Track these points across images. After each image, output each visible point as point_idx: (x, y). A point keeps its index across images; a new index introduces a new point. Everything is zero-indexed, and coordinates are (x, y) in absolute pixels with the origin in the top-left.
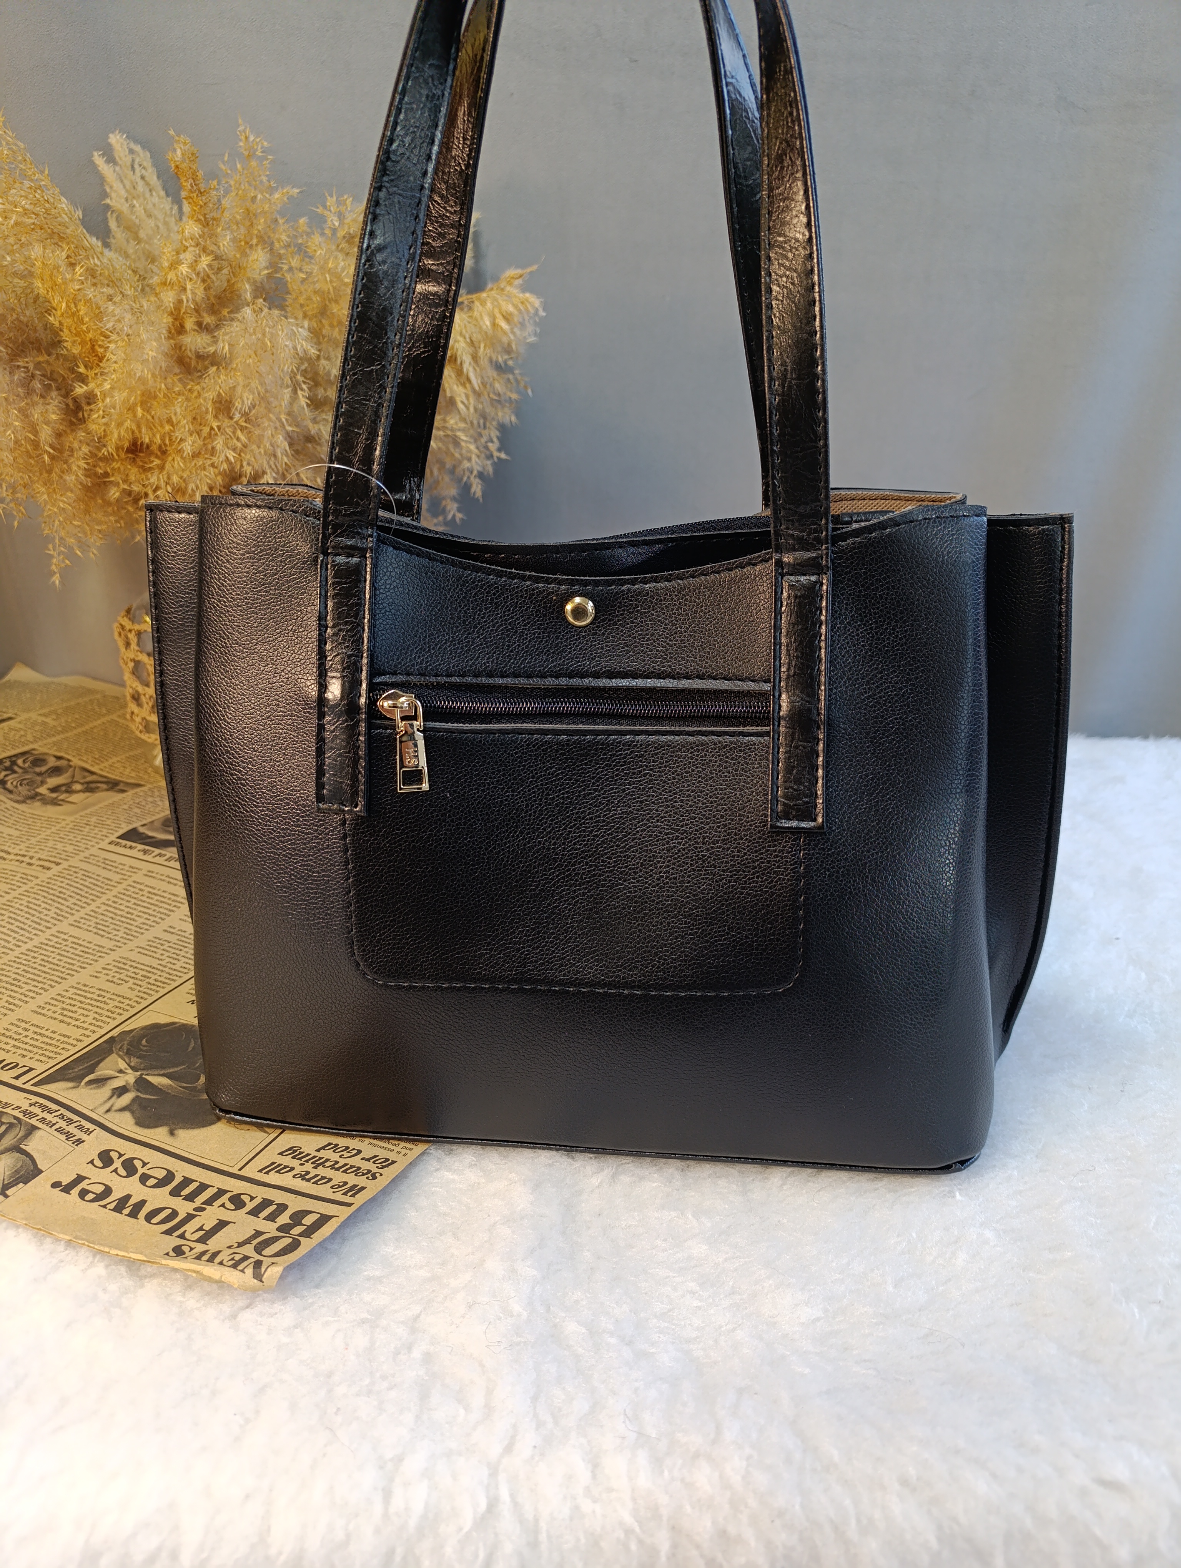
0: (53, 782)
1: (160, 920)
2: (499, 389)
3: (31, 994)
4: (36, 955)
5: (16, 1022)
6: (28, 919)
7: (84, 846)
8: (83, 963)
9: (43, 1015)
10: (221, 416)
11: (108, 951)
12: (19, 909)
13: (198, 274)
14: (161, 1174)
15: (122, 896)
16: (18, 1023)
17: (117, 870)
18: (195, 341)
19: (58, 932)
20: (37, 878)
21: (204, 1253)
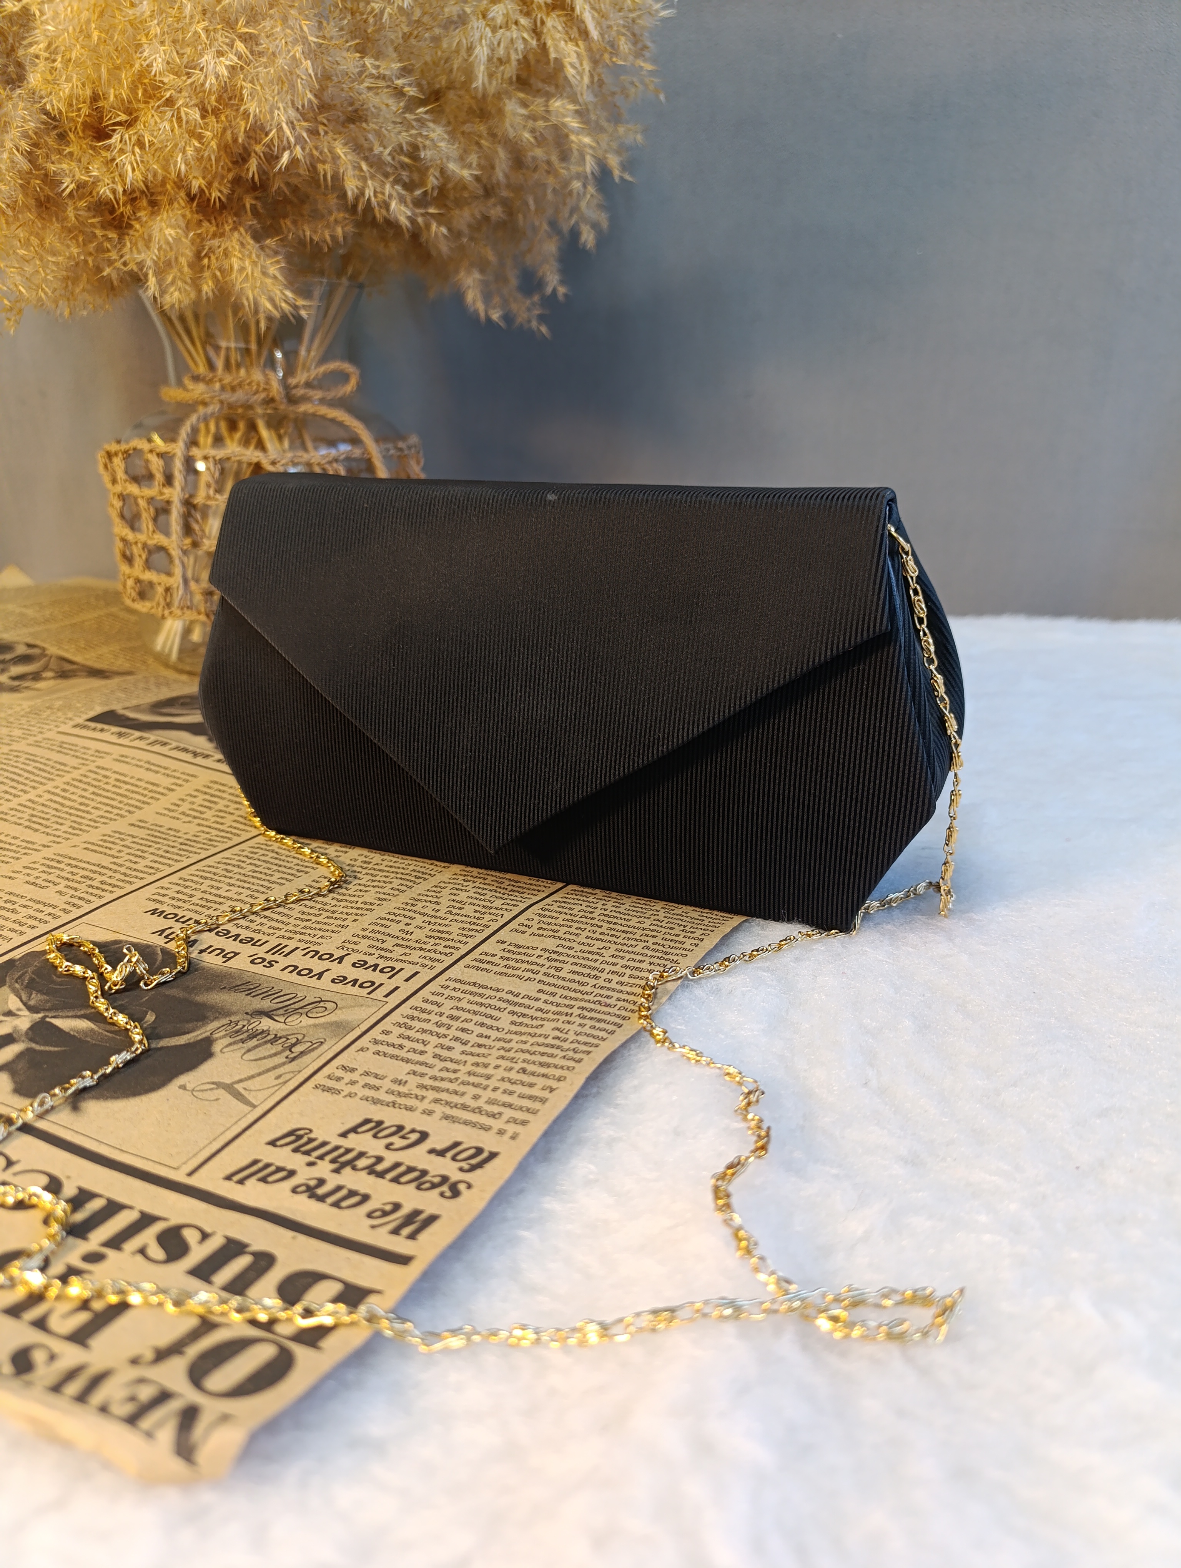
7: (38, 730)
15: (77, 784)
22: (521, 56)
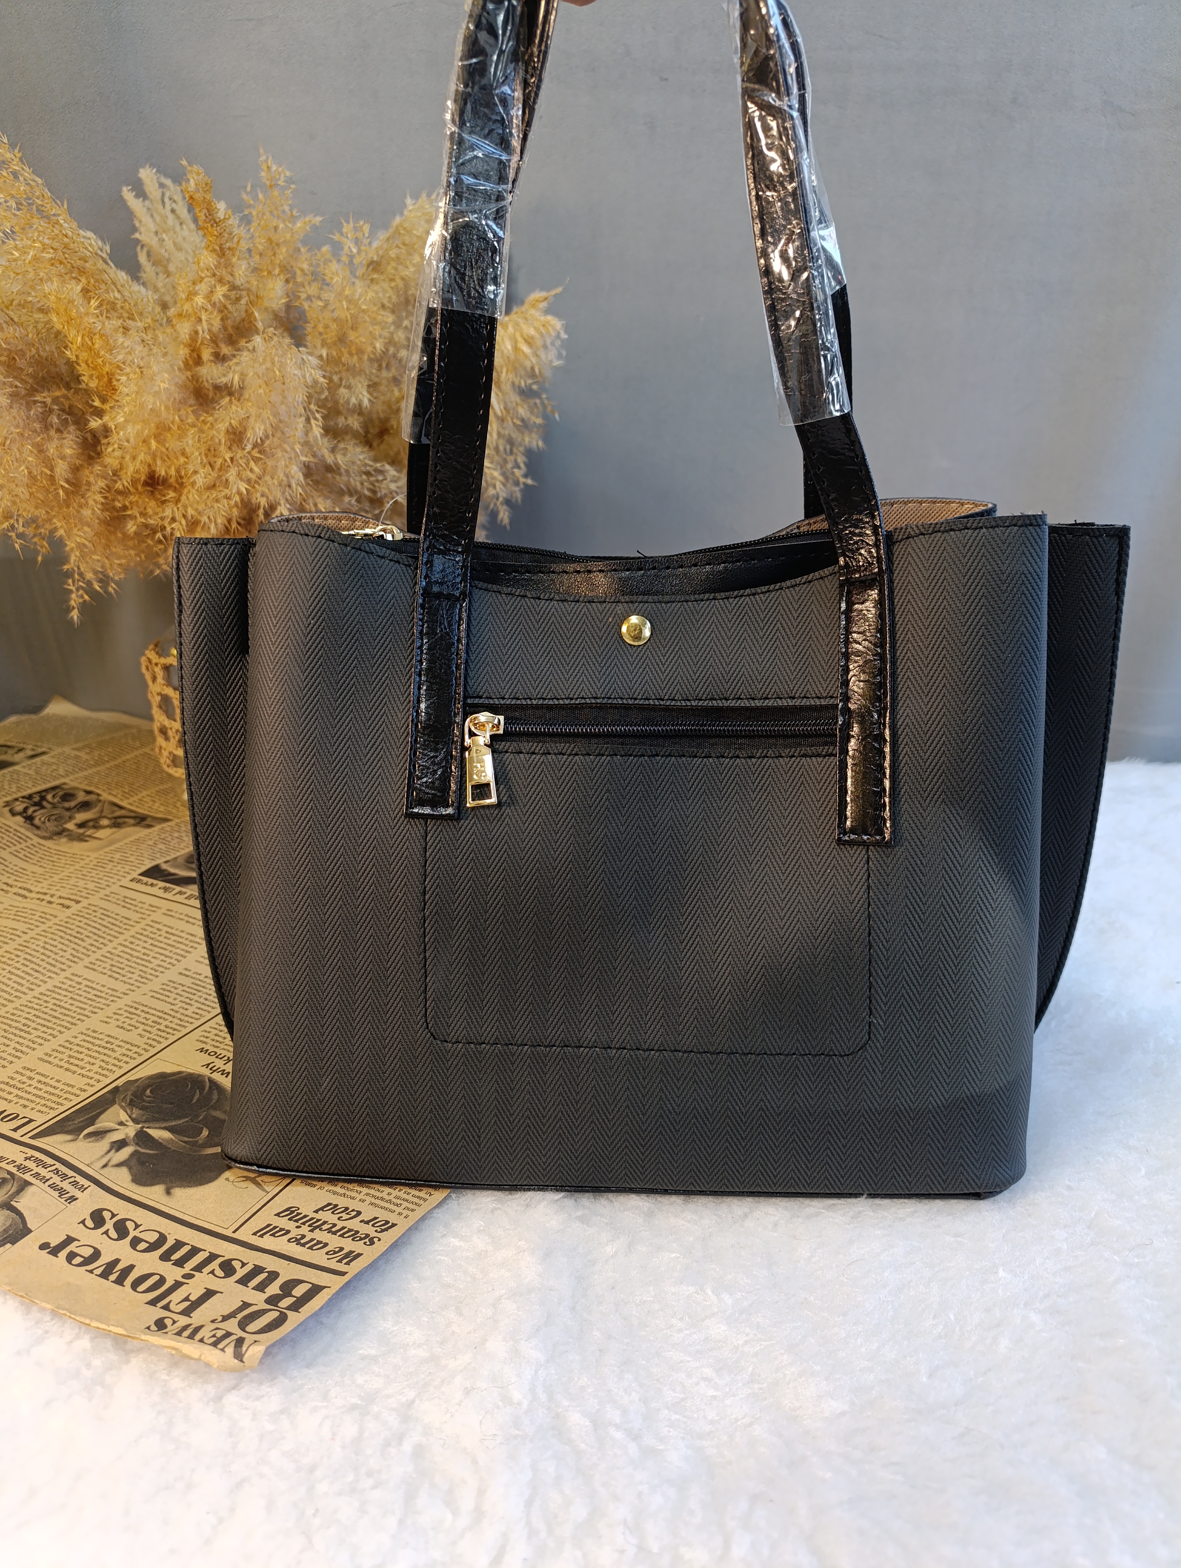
0: (81, 817)
1: (176, 962)
2: (523, 414)
3: (40, 1041)
4: (48, 999)
5: (21, 1070)
6: (43, 960)
7: (106, 883)
8: (95, 1007)
9: (50, 1063)
10: (234, 448)
11: (121, 995)
12: (35, 950)
13: (214, 305)
14: (153, 1237)
15: (140, 937)
16: (24, 1072)
17: (137, 909)
18: (211, 373)
19: (73, 974)
20: (56, 917)
21: (185, 1328)
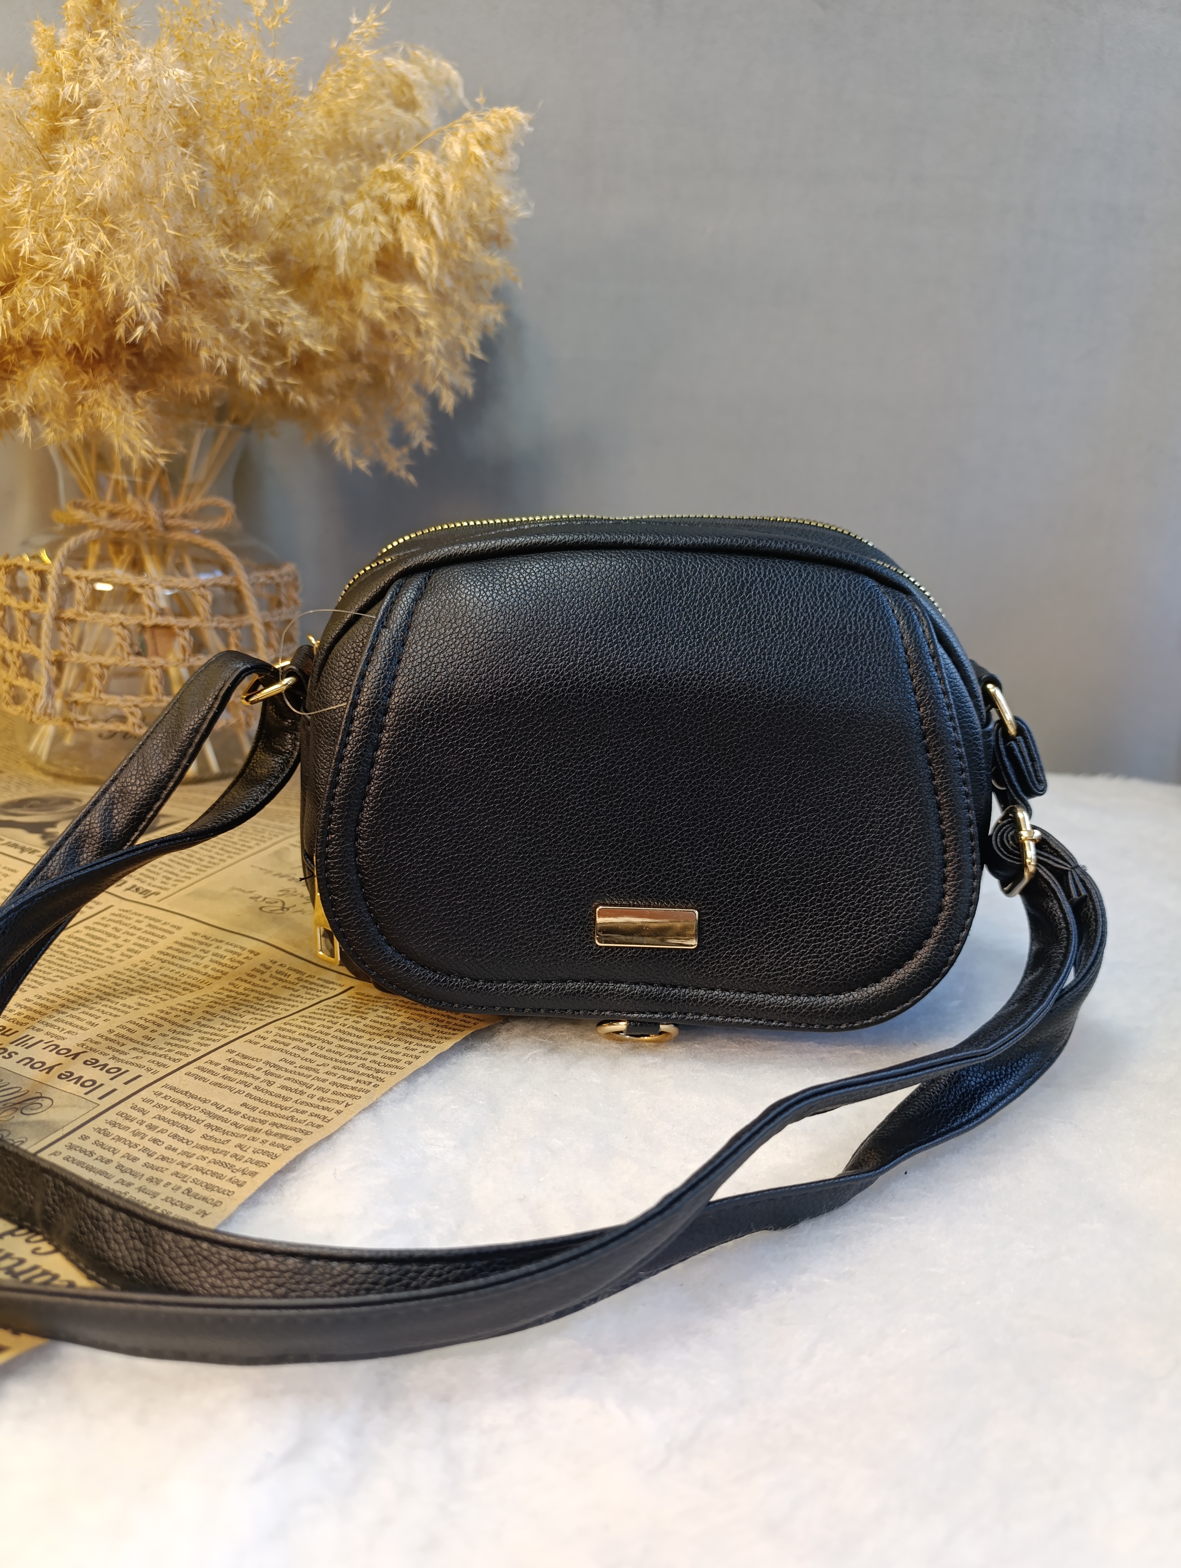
22: (378, 248)
